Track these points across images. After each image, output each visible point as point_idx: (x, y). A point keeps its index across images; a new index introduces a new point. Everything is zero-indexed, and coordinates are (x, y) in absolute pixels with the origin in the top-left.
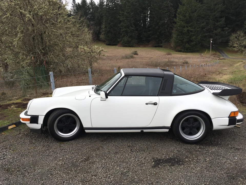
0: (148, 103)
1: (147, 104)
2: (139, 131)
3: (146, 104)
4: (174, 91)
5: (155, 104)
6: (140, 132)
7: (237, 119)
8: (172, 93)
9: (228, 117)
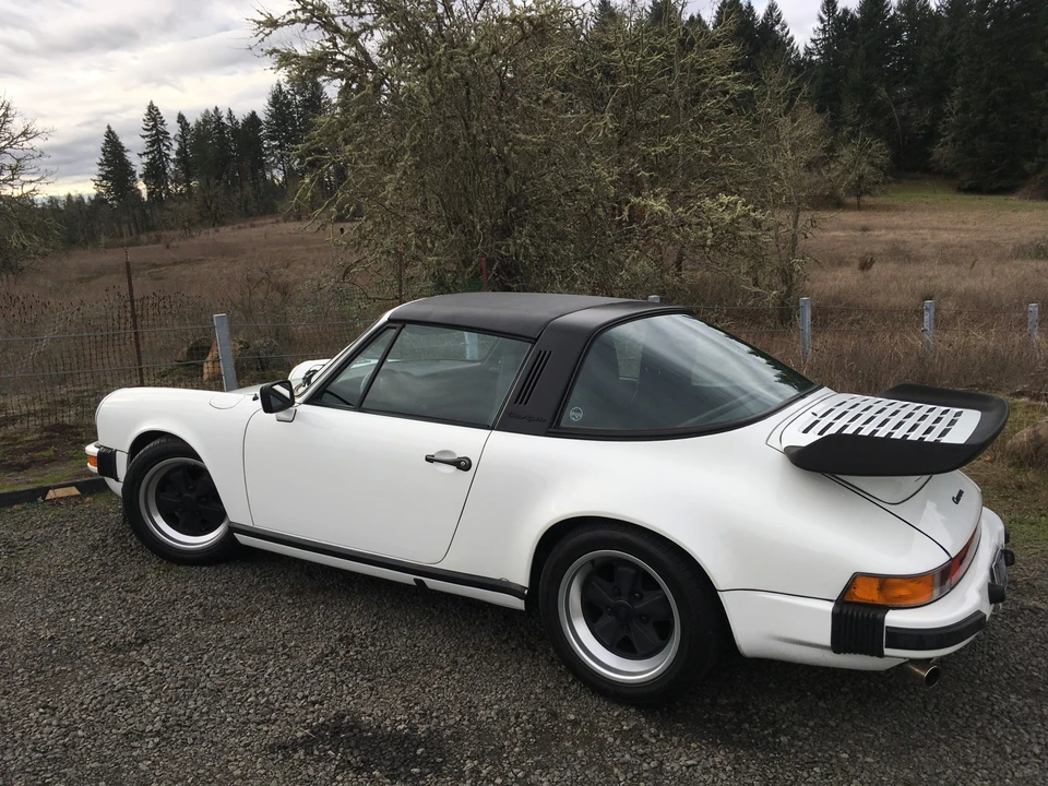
0: (436, 457)
1: (430, 459)
2: (408, 578)
3: (427, 459)
4: (574, 415)
5: (463, 465)
7: (887, 624)
8: (563, 424)
9: (831, 601)
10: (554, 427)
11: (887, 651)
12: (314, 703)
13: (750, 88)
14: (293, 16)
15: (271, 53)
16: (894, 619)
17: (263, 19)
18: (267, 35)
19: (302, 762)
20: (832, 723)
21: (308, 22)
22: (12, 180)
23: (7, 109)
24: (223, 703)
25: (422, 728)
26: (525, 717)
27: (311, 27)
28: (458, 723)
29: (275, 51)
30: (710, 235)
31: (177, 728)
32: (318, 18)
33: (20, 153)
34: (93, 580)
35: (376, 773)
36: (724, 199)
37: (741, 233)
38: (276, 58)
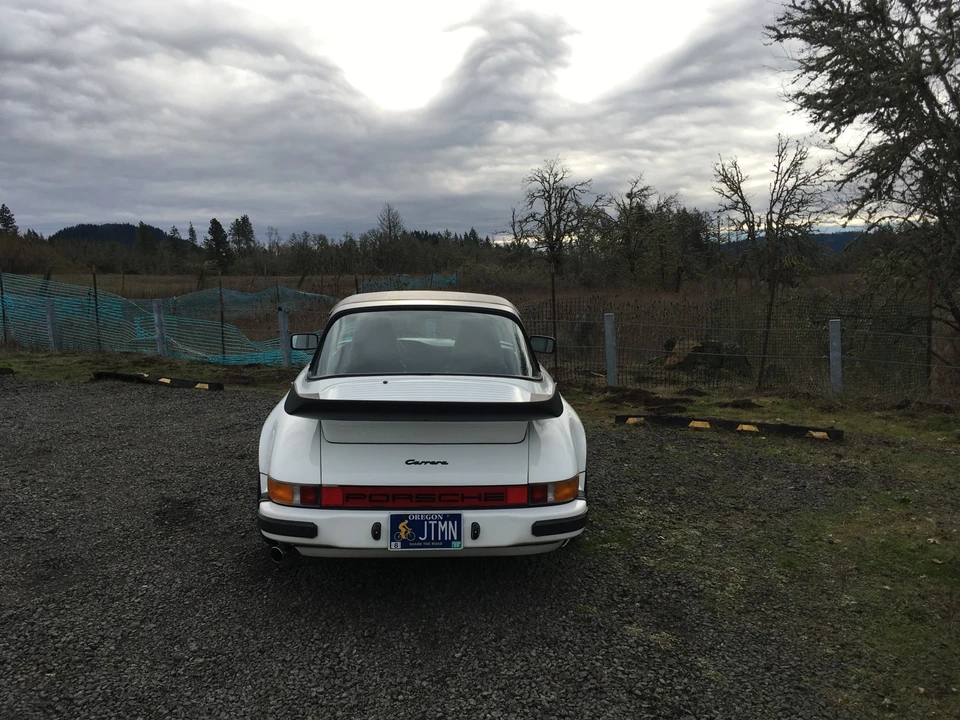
38: (801, 100)
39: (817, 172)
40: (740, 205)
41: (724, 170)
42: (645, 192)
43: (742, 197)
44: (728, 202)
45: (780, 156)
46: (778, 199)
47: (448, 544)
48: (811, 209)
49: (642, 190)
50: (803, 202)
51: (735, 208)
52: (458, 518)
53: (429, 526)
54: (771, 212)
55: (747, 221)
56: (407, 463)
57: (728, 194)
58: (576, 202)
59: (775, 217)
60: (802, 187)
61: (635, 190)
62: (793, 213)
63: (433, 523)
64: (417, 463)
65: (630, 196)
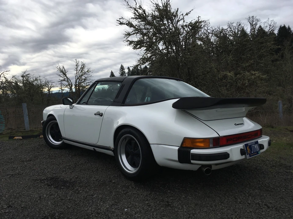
1: (95, 114)
2: (92, 148)
4: (128, 100)
6: (93, 150)
7: (191, 152)
8: (125, 103)
9: (179, 147)
10: (123, 103)
11: (192, 161)
12: (54, 174)
13: (279, 47)
14: (134, 32)
15: (127, 41)
16: (193, 151)
17: (127, 34)
18: (128, 37)
19: (37, 182)
20: (188, 189)
21: (137, 33)
22: (84, 82)
23: (84, 65)
24: (33, 171)
25: (73, 180)
26: (102, 181)
27: (138, 34)
28: (84, 180)
29: (128, 40)
30: (247, 82)
31: (17, 174)
32: (140, 32)
33: (86, 76)
34: (32, 150)
35: (52, 187)
36: (253, 73)
37: (258, 82)
38: (128, 42)
39: (88, 71)
40: (66, 80)
41: (60, 68)
42: (28, 76)
43: (67, 77)
44: (62, 79)
45: (77, 66)
46: (78, 78)
47: (257, 153)
48: (87, 81)
49: (27, 75)
50: (85, 80)
51: (65, 81)
52: (257, 142)
53: (253, 146)
54: (76, 82)
55: (69, 85)
56: (235, 124)
57: (63, 76)
58: (5, 78)
59: (77, 83)
60: (84, 75)
61: (24, 75)
62: (82, 82)
63: (253, 145)
64: (237, 125)
65: (23, 76)
